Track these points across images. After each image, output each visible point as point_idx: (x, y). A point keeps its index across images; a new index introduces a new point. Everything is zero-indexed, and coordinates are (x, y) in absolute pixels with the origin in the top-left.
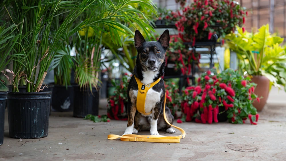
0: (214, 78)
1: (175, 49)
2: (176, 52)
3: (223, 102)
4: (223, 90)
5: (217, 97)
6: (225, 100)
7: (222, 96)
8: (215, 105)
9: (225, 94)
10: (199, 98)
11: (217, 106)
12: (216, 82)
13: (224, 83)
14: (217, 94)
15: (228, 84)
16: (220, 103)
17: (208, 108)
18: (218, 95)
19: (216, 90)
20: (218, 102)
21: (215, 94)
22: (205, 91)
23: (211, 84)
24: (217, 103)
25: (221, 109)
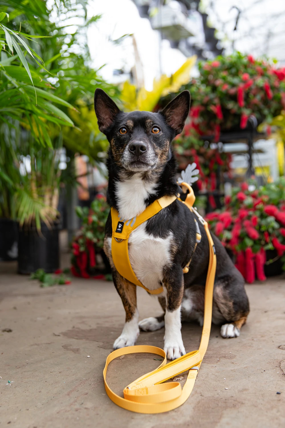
0: (254, 196)
1: (186, 149)
2: (188, 152)
3: (273, 242)
4: (271, 219)
5: (261, 232)
6: (277, 237)
7: (270, 230)
8: (258, 247)
9: (276, 225)
10: (227, 235)
11: (262, 250)
12: (258, 204)
13: (273, 204)
14: (260, 227)
15: (281, 206)
16: (267, 243)
17: (244, 253)
18: (263, 229)
19: (258, 220)
20: (263, 242)
21: (257, 227)
22: (237, 222)
23: (248, 208)
24: (260, 244)
25: (270, 254)
